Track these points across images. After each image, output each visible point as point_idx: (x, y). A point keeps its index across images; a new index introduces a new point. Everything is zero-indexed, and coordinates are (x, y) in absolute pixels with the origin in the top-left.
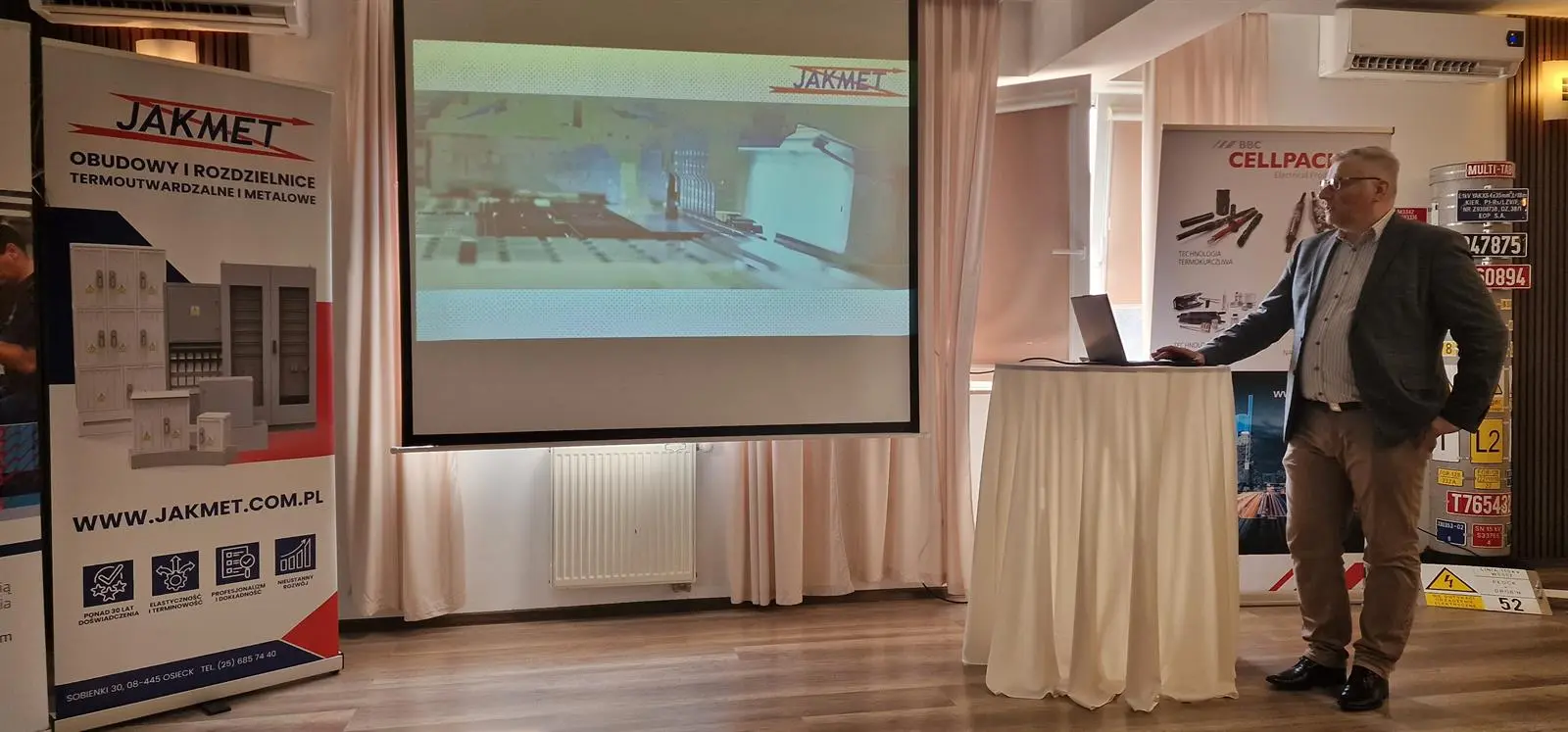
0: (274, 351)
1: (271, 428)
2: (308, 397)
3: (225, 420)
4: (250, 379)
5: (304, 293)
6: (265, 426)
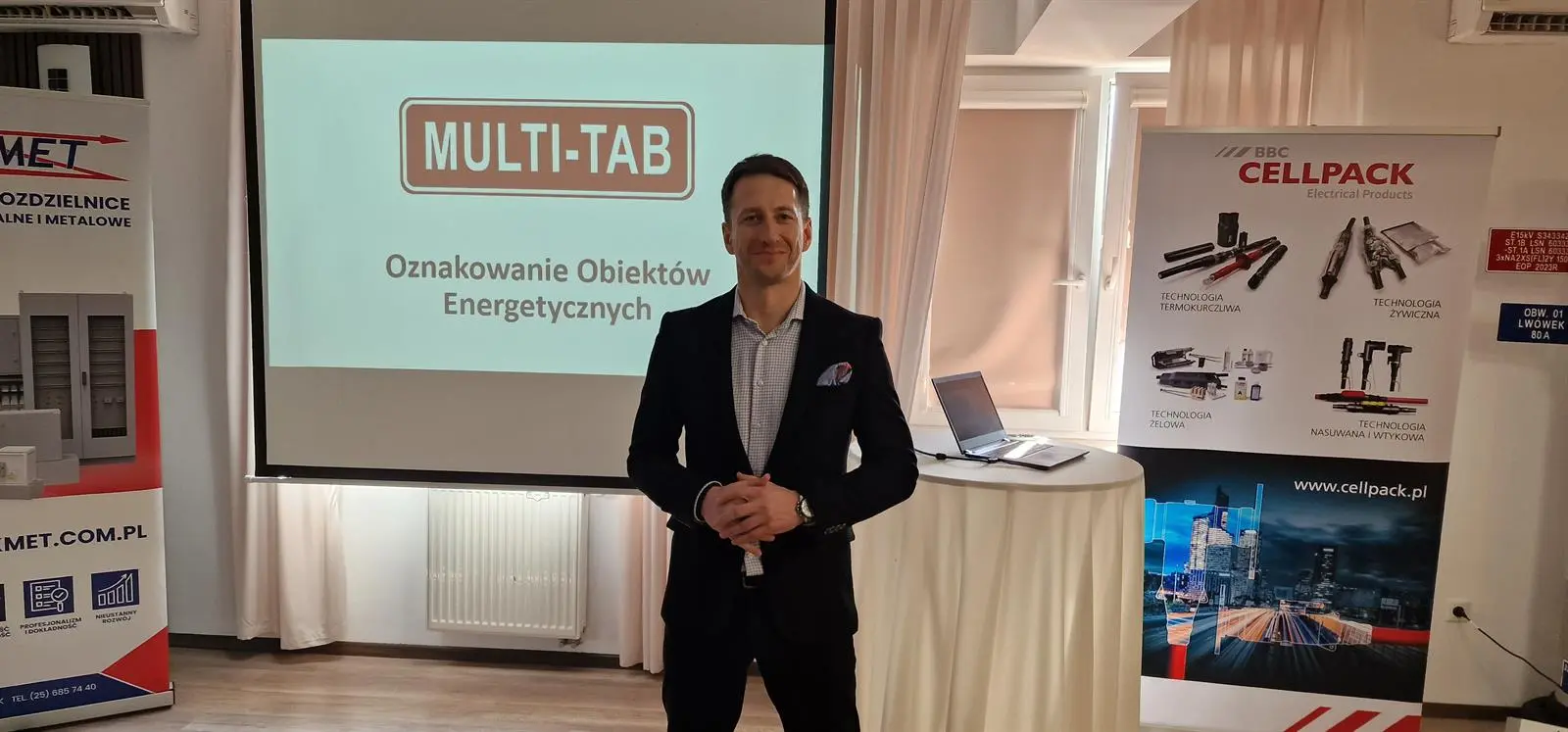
0: (84, 383)
1: (83, 461)
2: (125, 428)
3: (30, 453)
4: (57, 411)
5: (118, 322)
6: (77, 460)
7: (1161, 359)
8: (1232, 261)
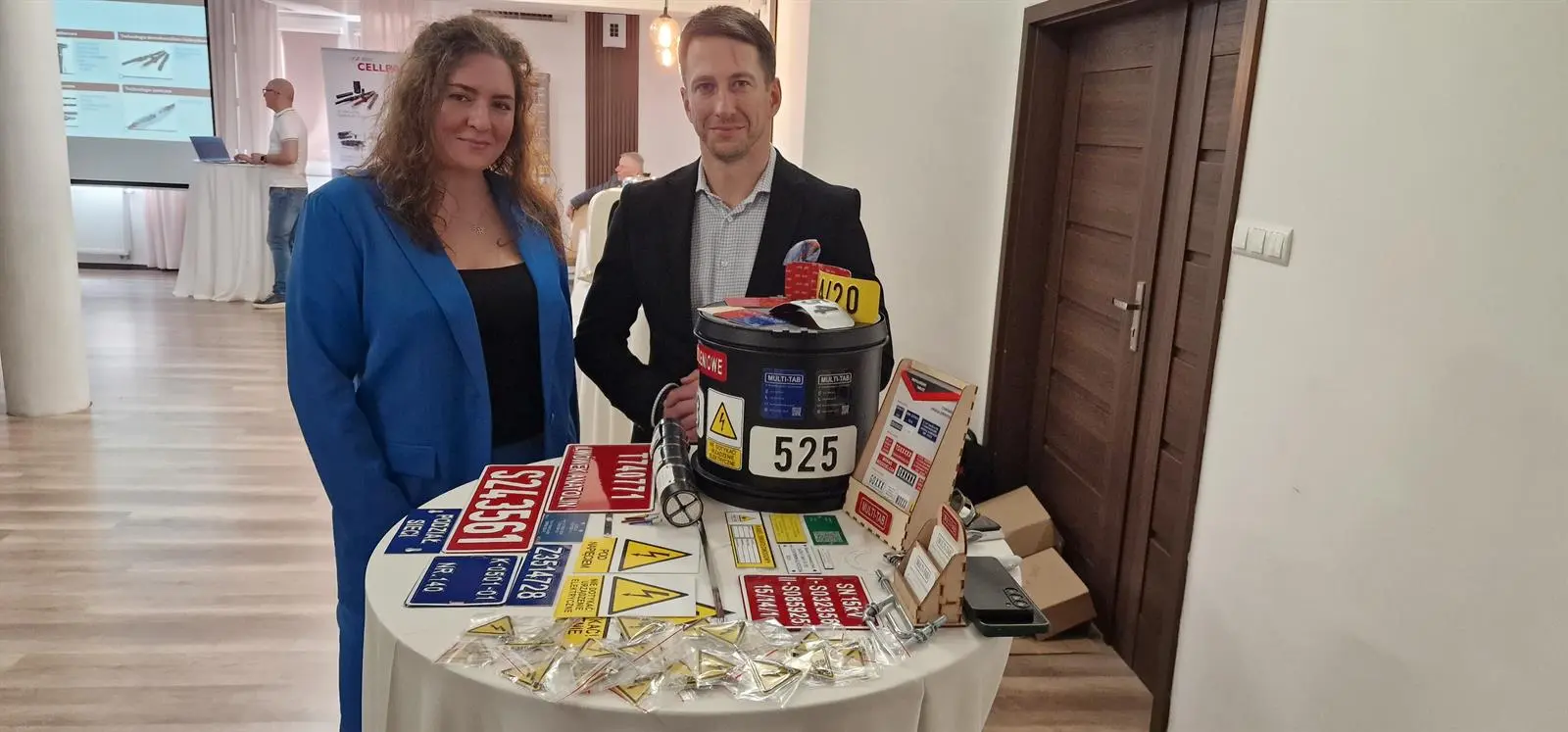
7: (342, 135)
8: (360, 99)
